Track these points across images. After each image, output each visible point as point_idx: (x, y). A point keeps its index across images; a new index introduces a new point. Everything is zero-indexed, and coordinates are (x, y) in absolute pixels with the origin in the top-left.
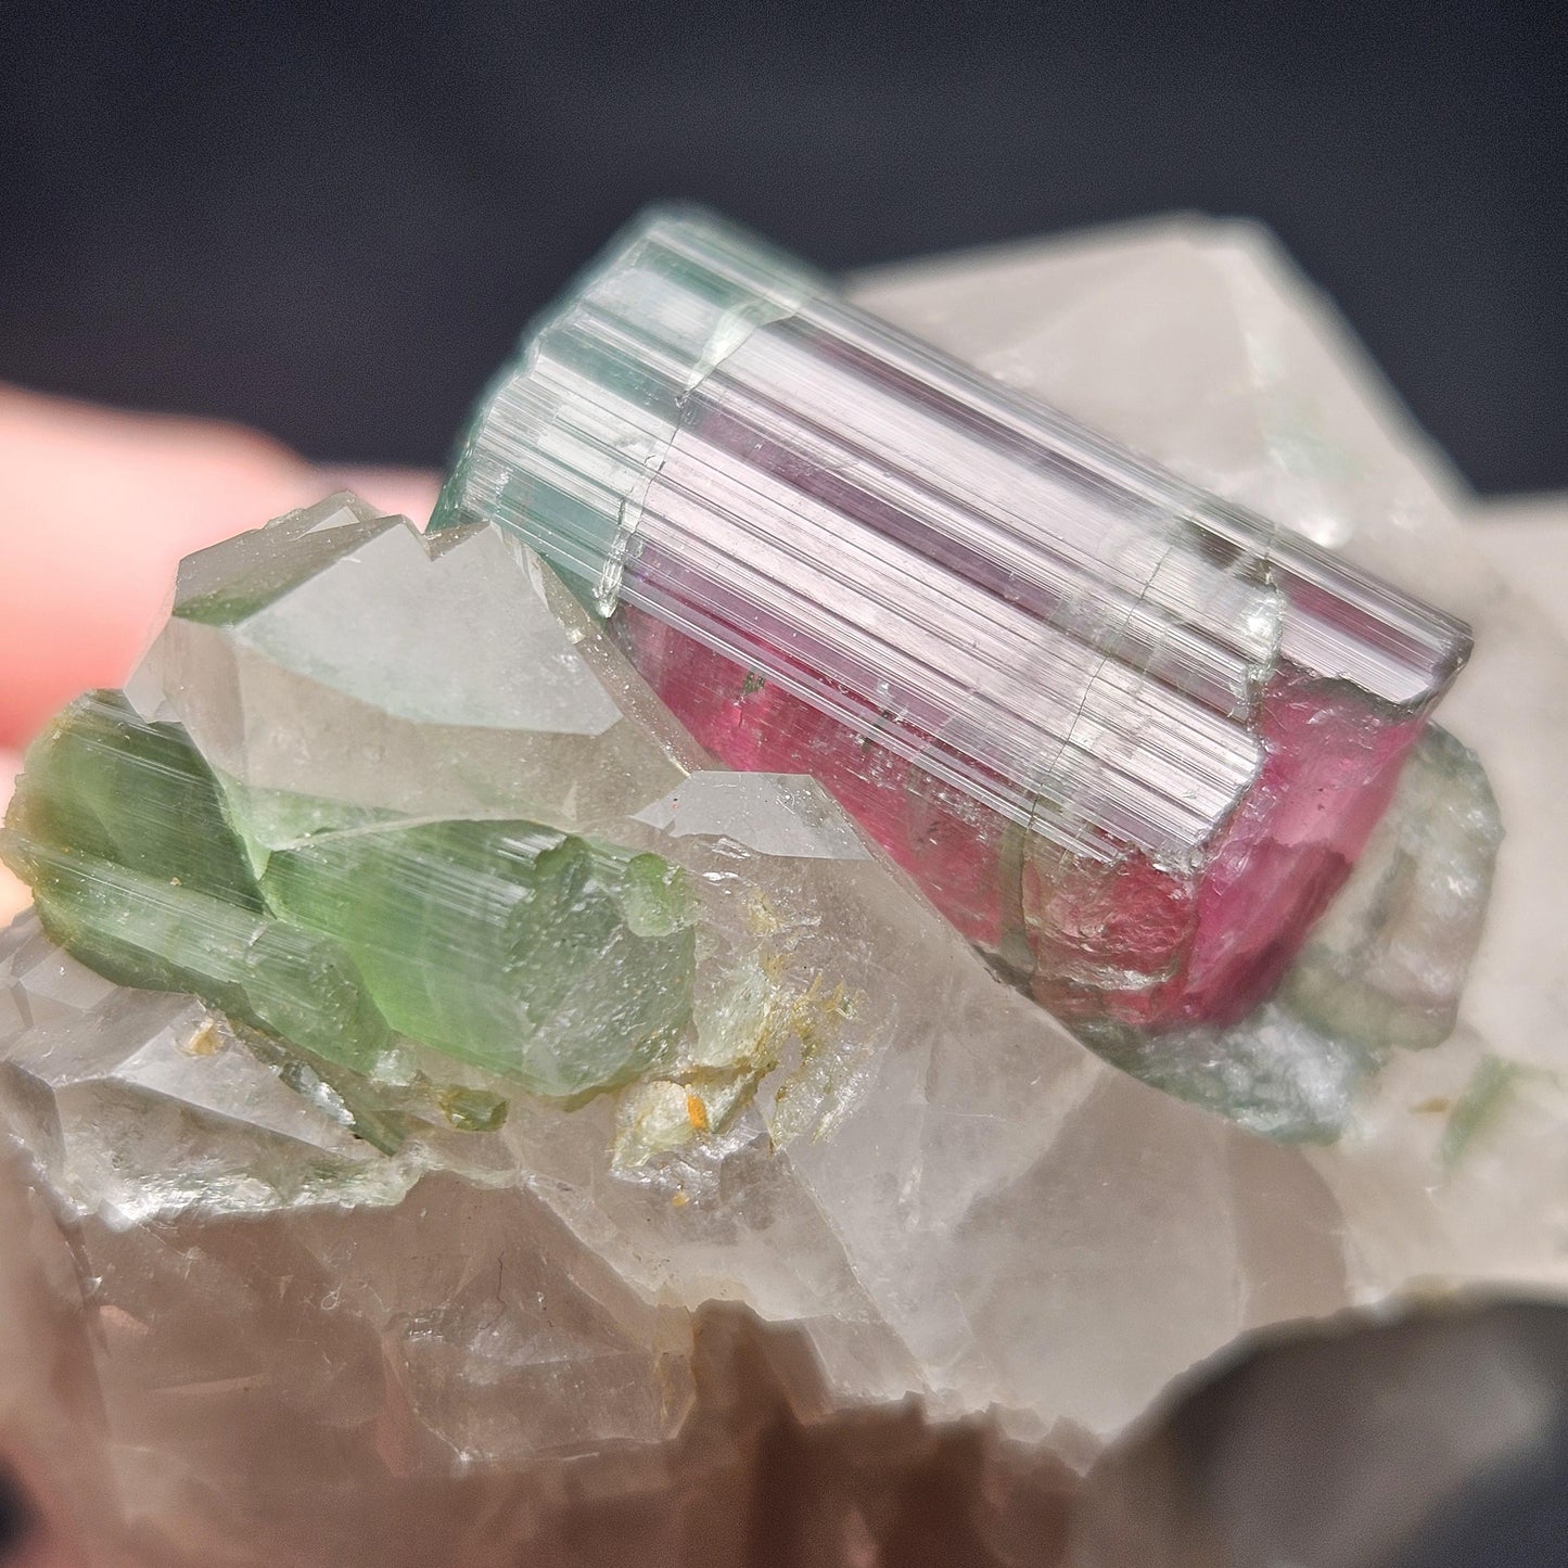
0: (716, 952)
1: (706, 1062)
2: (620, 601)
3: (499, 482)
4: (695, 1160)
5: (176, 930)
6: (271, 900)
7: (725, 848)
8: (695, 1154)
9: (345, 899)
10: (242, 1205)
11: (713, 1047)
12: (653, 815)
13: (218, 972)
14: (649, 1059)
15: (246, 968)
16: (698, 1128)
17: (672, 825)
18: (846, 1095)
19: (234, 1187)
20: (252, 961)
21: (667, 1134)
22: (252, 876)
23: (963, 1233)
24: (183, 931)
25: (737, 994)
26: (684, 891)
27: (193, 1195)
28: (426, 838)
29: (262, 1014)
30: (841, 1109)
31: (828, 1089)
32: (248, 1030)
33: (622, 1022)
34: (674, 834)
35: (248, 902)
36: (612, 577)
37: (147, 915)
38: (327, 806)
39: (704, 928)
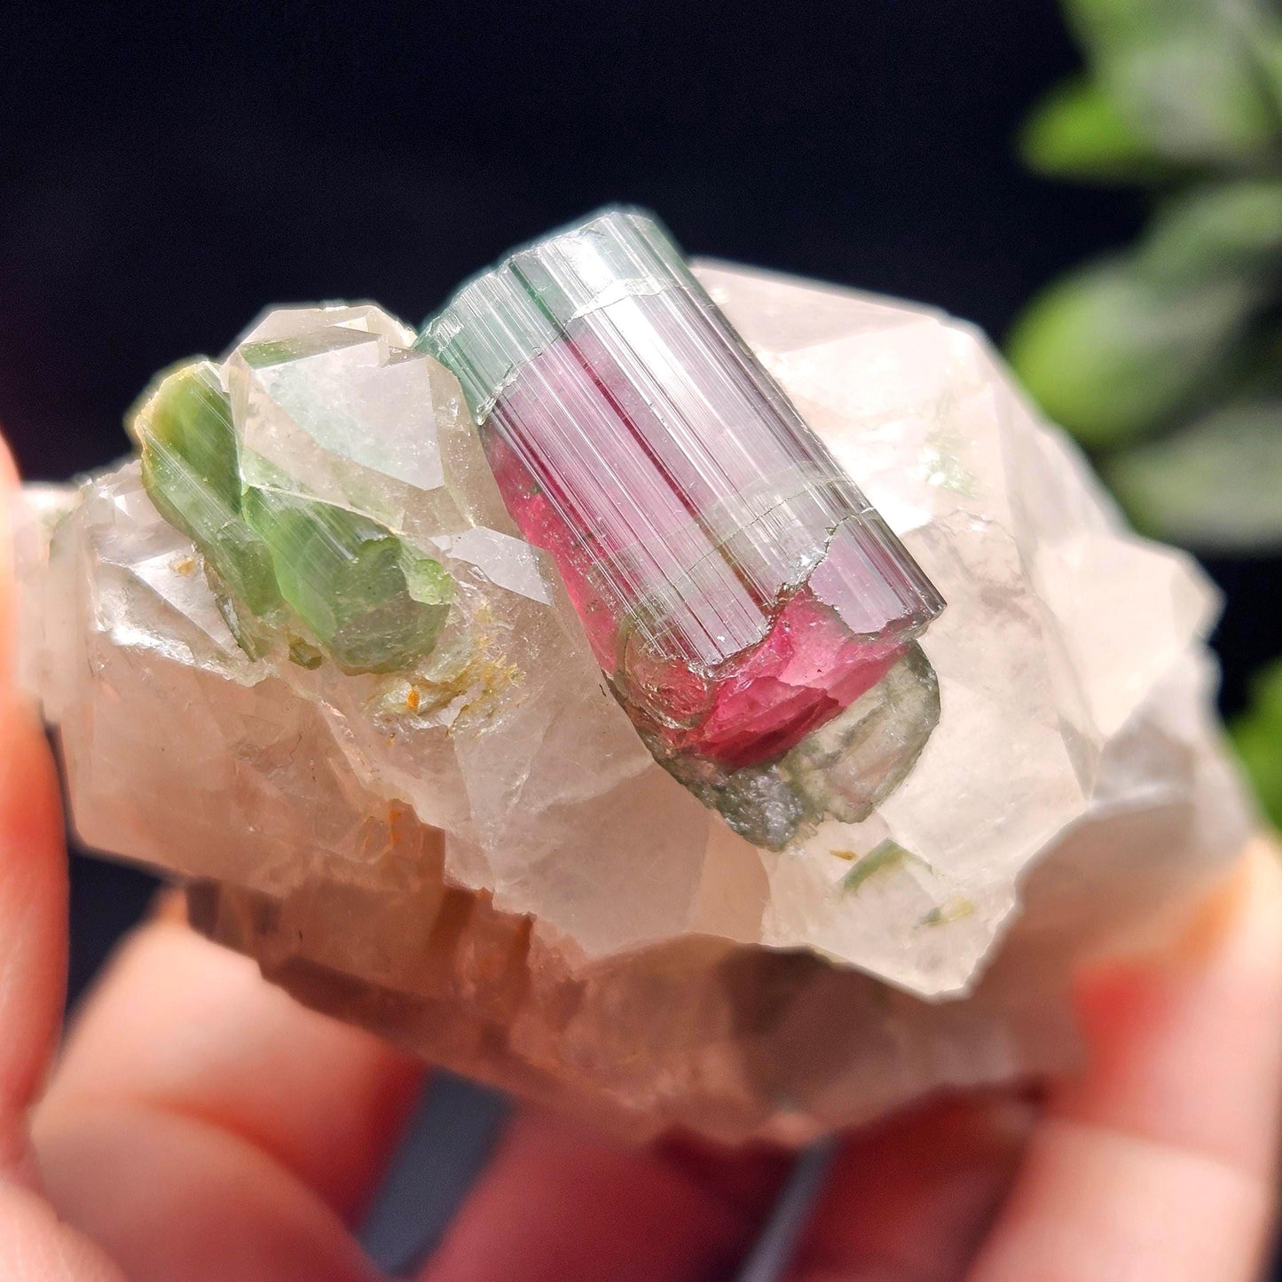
0: (458, 623)
1: (427, 677)
2: (487, 419)
3: (454, 331)
4: (405, 725)
5: (194, 504)
6: (244, 509)
7: (476, 573)
8: (406, 722)
9: (276, 523)
10: (177, 656)
11: (433, 672)
12: (442, 542)
13: (204, 534)
14: (400, 665)
15: (216, 538)
16: (411, 708)
17: (449, 551)
18: (499, 723)
19: (177, 647)
20: (220, 537)
21: (394, 705)
22: (240, 492)
23: (543, 817)
24: (196, 506)
25: (456, 648)
26: (449, 587)
27: (157, 642)
28: (321, 509)
29: (219, 565)
30: (493, 728)
31: (490, 716)
32: (211, 569)
33: (390, 640)
34: (448, 555)
35: (234, 505)
36: (489, 404)
37: (185, 491)
38: (281, 474)
39: (455, 608)
